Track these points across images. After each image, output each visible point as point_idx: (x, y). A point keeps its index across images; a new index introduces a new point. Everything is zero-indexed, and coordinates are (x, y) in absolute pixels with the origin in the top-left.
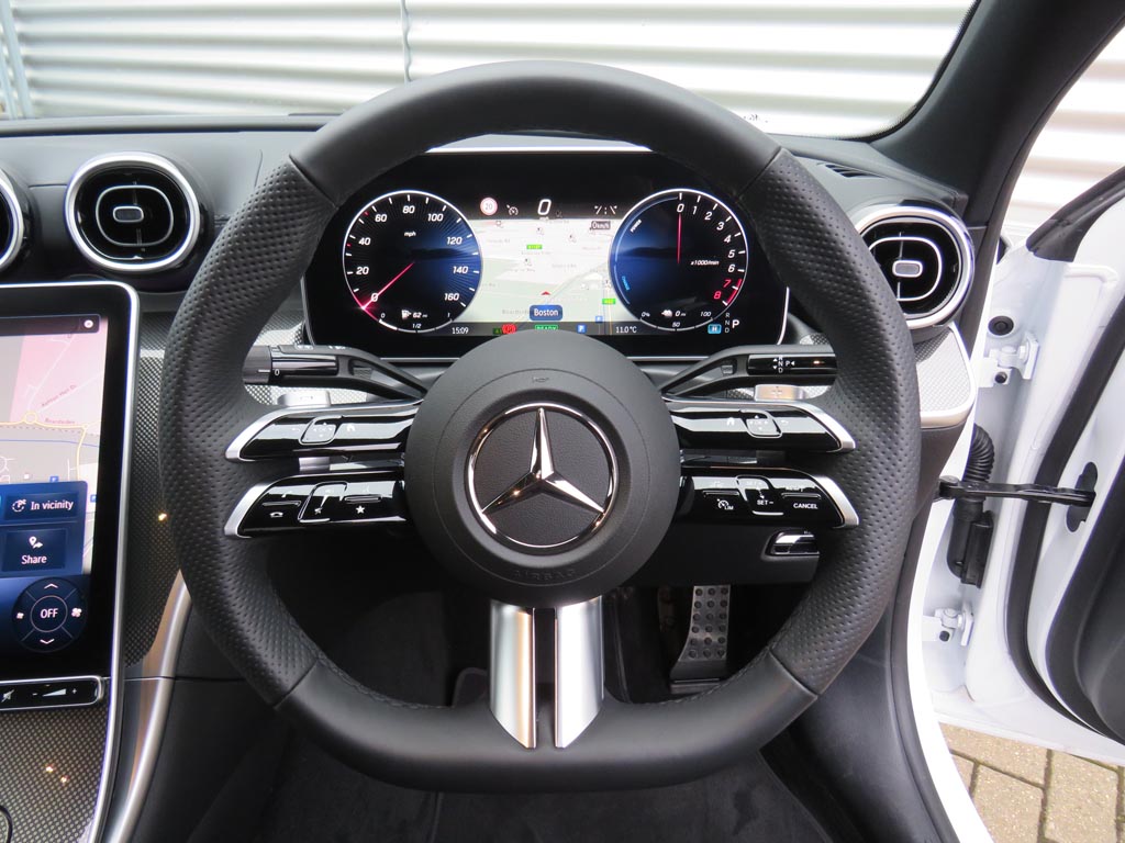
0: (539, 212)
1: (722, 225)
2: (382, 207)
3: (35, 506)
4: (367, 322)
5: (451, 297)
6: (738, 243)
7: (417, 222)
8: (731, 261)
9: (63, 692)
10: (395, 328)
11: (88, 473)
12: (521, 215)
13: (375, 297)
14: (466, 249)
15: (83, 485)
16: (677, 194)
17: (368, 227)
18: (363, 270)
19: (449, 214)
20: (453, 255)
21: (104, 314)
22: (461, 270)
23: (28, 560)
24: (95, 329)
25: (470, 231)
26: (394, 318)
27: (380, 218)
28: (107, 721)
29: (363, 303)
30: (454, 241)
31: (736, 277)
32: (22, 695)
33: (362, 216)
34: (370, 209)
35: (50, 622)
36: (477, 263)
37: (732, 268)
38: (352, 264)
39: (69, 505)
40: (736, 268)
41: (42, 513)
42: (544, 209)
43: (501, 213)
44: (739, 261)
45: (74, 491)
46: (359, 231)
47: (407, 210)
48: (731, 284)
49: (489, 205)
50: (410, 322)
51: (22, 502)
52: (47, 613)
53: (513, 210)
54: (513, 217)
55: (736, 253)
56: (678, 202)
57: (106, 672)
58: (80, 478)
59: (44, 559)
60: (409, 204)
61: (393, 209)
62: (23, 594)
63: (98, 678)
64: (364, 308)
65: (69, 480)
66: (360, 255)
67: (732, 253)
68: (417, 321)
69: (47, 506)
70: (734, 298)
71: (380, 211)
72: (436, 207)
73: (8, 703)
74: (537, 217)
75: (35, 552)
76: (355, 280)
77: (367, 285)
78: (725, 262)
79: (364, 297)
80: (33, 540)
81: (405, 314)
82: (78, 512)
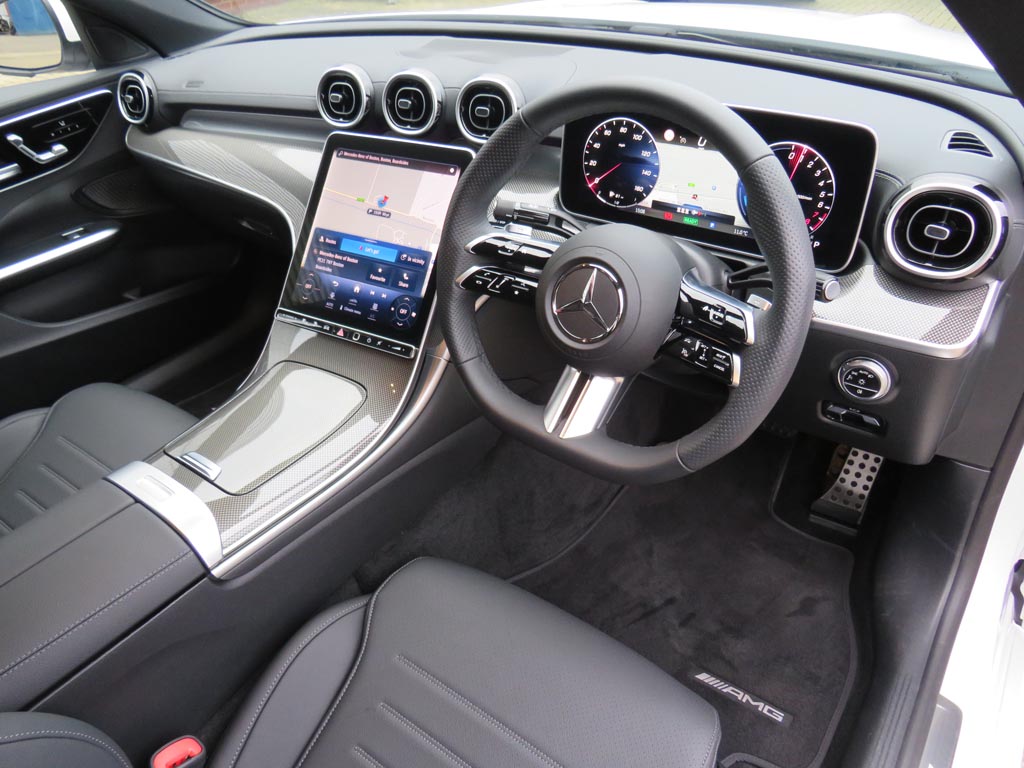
0: (699, 144)
1: (818, 173)
2: (609, 126)
3: (409, 259)
4: (590, 194)
5: (638, 189)
6: (828, 188)
7: (627, 138)
8: (822, 199)
9: (399, 349)
10: (604, 201)
11: (433, 248)
12: (687, 144)
13: (597, 180)
14: (651, 160)
15: (430, 254)
16: (791, 146)
17: (600, 138)
18: (593, 163)
19: (646, 137)
20: (643, 162)
21: (459, 167)
22: (647, 173)
23: (401, 284)
24: (454, 174)
25: (655, 149)
26: (605, 195)
27: (607, 133)
28: (413, 368)
29: (590, 182)
30: (645, 154)
31: (823, 212)
32: (385, 344)
33: (598, 130)
34: (602, 127)
35: (403, 316)
36: (656, 170)
37: (820, 205)
38: (588, 158)
39: (422, 262)
40: (824, 205)
41: (411, 263)
42: (702, 142)
43: (676, 141)
44: (827, 201)
45: (425, 256)
46: (595, 139)
47: (623, 130)
48: (818, 216)
49: (669, 134)
50: (612, 200)
51: (405, 256)
52: (403, 311)
53: (683, 140)
54: (683, 144)
55: (826, 195)
56: (790, 151)
57: (418, 346)
58: (430, 250)
59: (407, 286)
60: (624, 126)
61: (614, 128)
62: (395, 300)
63: (414, 347)
64: (590, 186)
65: (425, 250)
66: (593, 154)
67: (822, 194)
68: (617, 199)
69: (414, 260)
70: (819, 226)
71: (608, 128)
72: (638, 131)
73: (379, 346)
74: (697, 147)
75: (405, 281)
76: (589, 168)
77: (595, 172)
78: (817, 200)
79: (591, 179)
80: (405, 275)
81: (612, 194)
82: (425, 267)
